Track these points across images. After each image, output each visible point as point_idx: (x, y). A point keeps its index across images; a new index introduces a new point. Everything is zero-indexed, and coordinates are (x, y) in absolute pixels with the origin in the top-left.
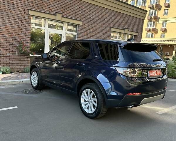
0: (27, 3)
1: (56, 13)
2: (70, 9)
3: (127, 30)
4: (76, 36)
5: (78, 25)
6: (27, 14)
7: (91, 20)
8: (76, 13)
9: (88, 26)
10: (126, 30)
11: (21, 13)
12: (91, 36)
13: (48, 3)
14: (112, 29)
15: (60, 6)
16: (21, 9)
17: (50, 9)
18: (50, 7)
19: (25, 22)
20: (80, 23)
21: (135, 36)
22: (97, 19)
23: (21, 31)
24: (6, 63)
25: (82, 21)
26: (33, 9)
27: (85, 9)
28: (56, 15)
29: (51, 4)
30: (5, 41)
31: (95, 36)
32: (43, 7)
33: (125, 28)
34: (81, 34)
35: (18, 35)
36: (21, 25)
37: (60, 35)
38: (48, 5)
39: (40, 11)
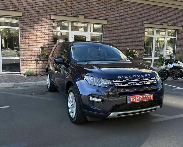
1: (78, 15)
2: (94, 8)
3: (167, 24)
5: (104, 24)
6: (49, 19)
7: (119, 17)
8: (101, 12)
9: (115, 24)
10: (165, 24)
11: (44, 18)
12: (119, 35)
13: (70, 6)
15: (82, 7)
16: (43, 15)
17: (72, 11)
18: (71, 9)
19: (47, 27)
20: (106, 22)
21: (178, 30)
22: (126, 15)
23: (45, 35)
24: (32, 66)
25: (107, 20)
26: (55, 14)
27: (110, 7)
28: (78, 17)
29: (73, 6)
30: (29, 46)
31: (124, 35)
32: (64, 10)
33: (163, 23)
34: (108, 34)
35: (42, 40)
36: (44, 30)
37: (84, 37)
38: (70, 7)
39: (62, 15)
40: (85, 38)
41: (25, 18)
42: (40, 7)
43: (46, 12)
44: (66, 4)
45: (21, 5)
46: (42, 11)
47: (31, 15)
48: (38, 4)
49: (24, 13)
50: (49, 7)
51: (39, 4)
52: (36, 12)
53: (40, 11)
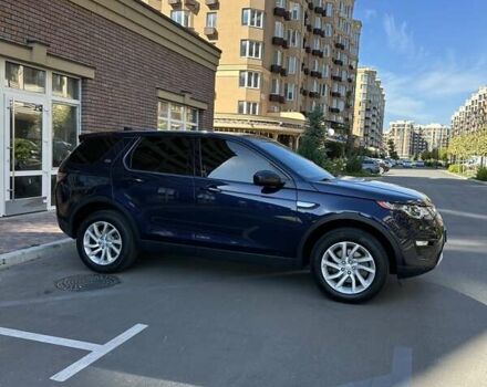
4: (79, 111)
5: (84, 78)
7: (114, 66)
8: (79, 46)
9: (108, 83)
10: (187, 96)
12: (116, 110)
14: (161, 94)
17: (13, 28)
18: (11, 22)
20: (90, 73)
21: (201, 111)
22: (127, 63)
25: (95, 69)
28: (31, 48)
29: (15, 13)
31: (124, 111)
33: (183, 91)
38: (7, 15)
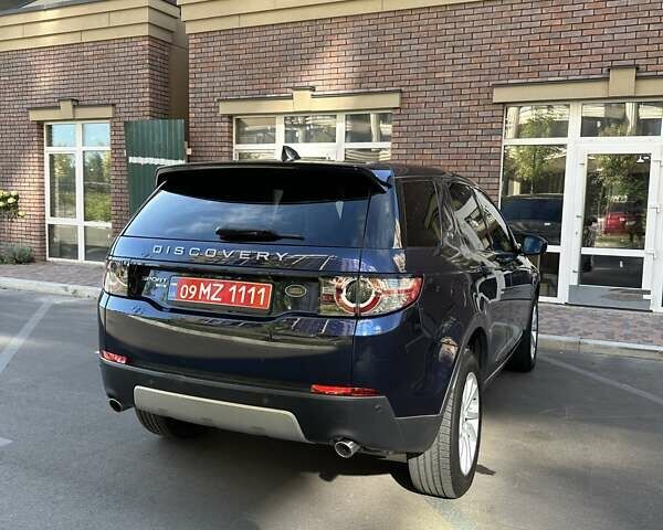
0: (487, 66)
1: (610, 69)
6: (488, 101)
11: (469, 103)
13: (574, 40)
15: (632, 35)
16: (468, 91)
17: (584, 59)
19: (480, 132)
23: (466, 162)
26: (511, 81)
32: (549, 61)
36: (465, 145)
37: (640, 161)
38: (575, 47)
39: (538, 80)
40: (648, 162)
41: (408, 111)
42: (460, 67)
43: (477, 78)
44: (557, 35)
45: (399, 72)
46: (465, 79)
47: (427, 100)
48: (452, 56)
49: (406, 95)
50: (492, 59)
51: (456, 56)
52: (443, 87)
53: (459, 79)
